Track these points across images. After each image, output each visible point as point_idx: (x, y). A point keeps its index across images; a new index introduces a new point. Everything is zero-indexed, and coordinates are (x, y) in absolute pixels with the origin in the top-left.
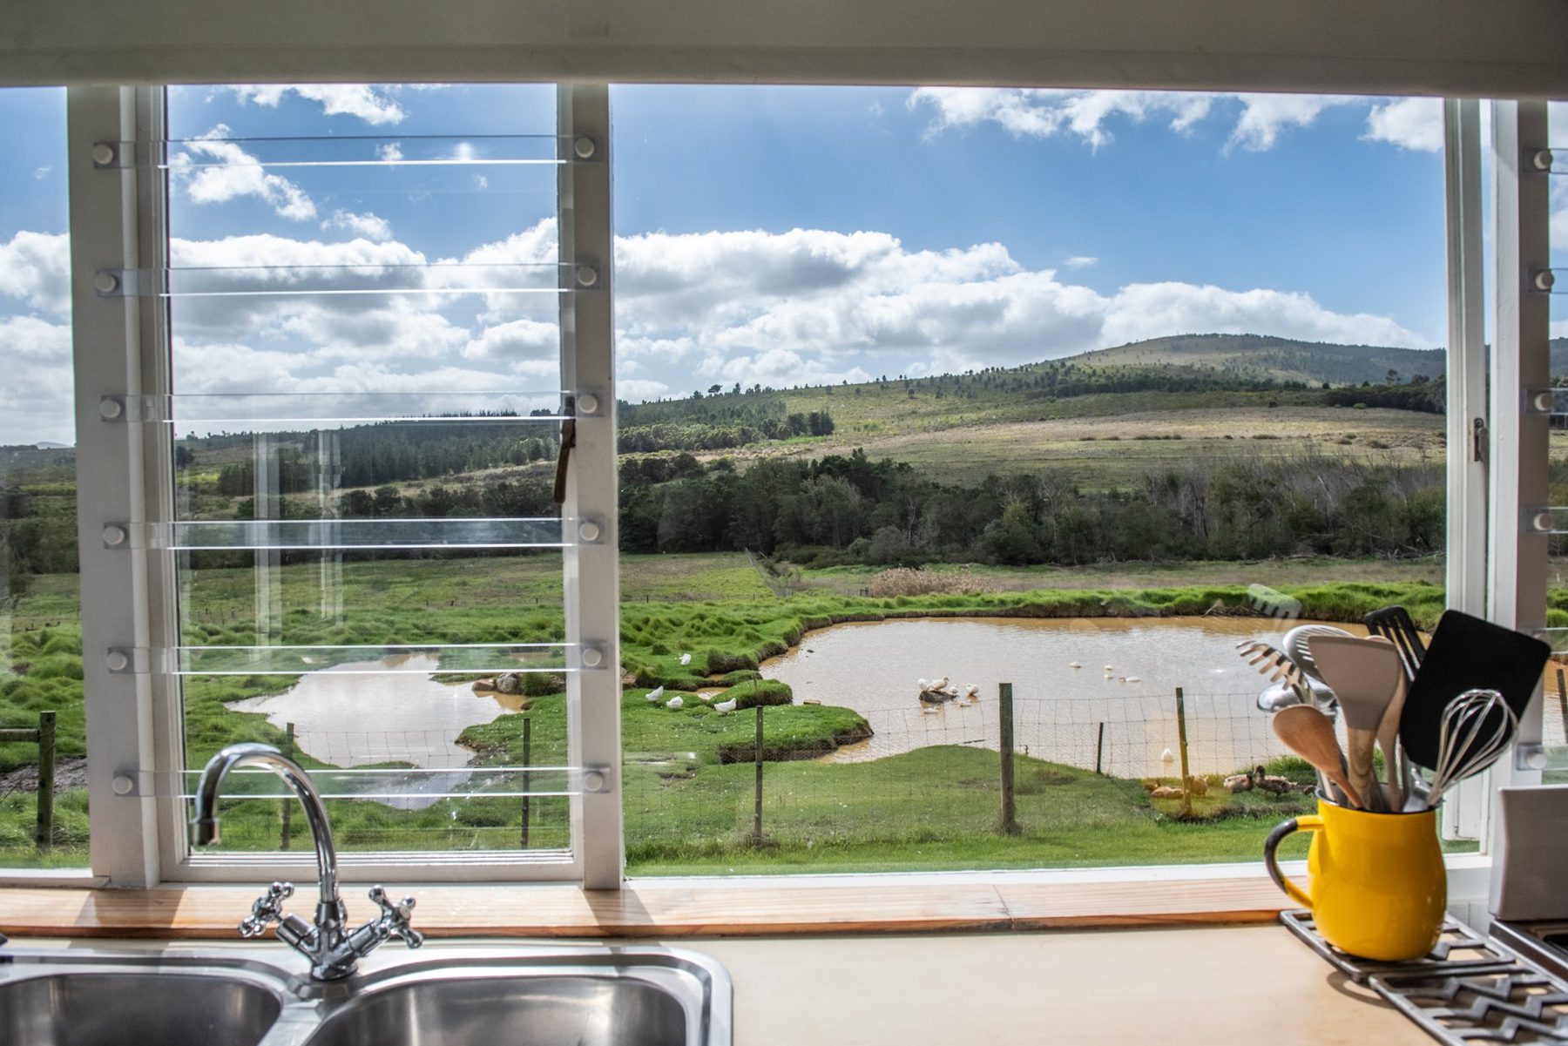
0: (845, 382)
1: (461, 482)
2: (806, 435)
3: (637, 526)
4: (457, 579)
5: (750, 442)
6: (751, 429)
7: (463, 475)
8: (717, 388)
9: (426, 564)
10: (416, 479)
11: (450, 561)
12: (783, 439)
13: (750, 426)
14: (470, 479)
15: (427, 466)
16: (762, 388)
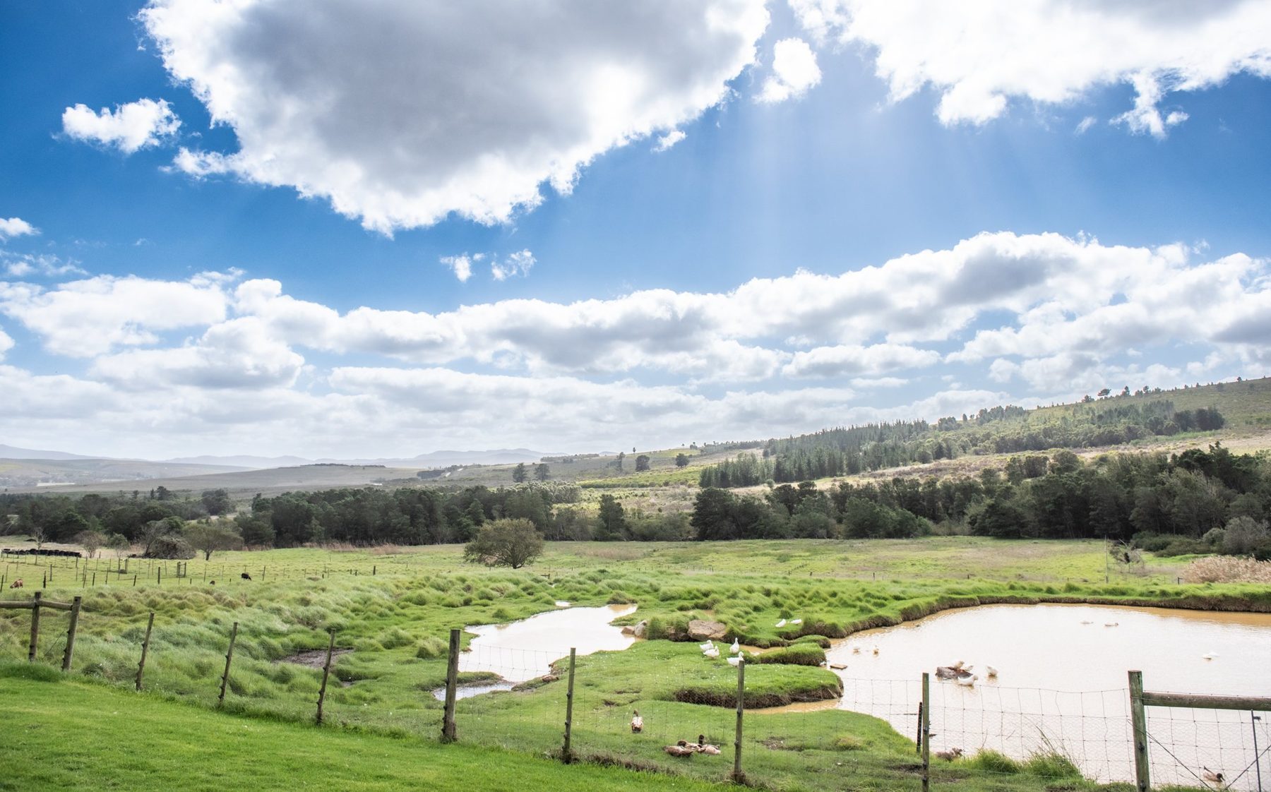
0: (1239, 379)
1: (875, 477)
2: (1194, 430)
3: (1004, 515)
4: (842, 556)
5: (1137, 438)
6: (1137, 427)
7: (879, 472)
8: (1106, 392)
9: (826, 543)
10: (842, 475)
11: (846, 541)
12: (1170, 435)
13: (1137, 424)
14: (882, 475)
15: (849, 465)
16: (1151, 389)
